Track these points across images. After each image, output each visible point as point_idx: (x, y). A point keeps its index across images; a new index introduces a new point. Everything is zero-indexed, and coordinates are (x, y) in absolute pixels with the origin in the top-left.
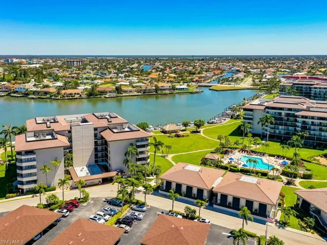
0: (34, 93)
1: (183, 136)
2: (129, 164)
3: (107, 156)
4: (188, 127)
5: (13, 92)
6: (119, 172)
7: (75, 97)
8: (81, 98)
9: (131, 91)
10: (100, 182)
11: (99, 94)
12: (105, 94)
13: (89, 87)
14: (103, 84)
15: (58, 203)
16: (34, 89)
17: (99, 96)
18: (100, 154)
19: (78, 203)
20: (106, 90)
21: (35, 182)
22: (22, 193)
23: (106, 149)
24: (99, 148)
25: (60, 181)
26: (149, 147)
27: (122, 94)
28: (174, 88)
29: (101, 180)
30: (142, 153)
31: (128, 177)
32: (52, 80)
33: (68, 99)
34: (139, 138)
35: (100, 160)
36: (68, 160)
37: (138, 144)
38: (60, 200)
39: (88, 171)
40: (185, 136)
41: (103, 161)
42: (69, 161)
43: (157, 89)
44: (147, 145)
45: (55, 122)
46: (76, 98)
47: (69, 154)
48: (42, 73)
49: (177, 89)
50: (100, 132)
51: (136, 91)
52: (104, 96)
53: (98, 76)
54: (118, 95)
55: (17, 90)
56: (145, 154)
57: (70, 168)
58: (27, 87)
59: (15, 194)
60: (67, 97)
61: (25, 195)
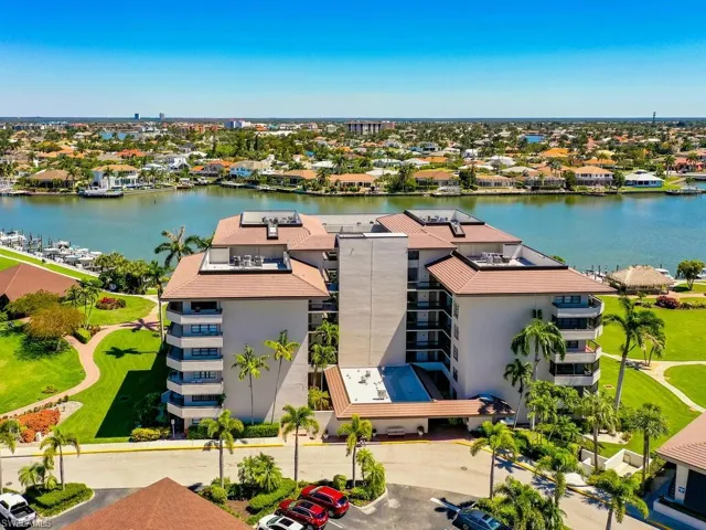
0: (269, 179)
1: (686, 306)
2: (527, 379)
3: (445, 343)
4: (696, 282)
5: (226, 177)
6: (488, 404)
7: (360, 192)
8: (373, 195)
9: (498, 184)
10: (421, 428)
11: (417, 188)
12: (432, 189)
13: (394, 173)
14: (427, 168)
15: (275, 489)
16: (271, 172)
17: (416, 192)
18: (422, 335)
19: (343, 500)
20: (436, 178)
21: (217, 400)
22: (180, 430)
23: (444, 323)
24: (423, 315)
25: (287, 414)
26: (600, 329)
27: (476, 189)
28: (619, 181)
29: (425, 423)
30: (574, 346)
31: (518, 425)
32: (312, 158)
33: (342, 196)
34: (563, 295)
35: (422, 353)
36: (324, 343)
37: (563, 314)
38: (285, 476)
39: (382, 387)
40: (693, 307)
41: (430, 358)
42: (324, 347)
43: (570, 181)
44: (595, 322)
45: (294, 224)
46: (363, 195)
47: (327, 326)
48: (292, 144)
49: (628, 183)
50: (427, 266)
51: (512, 184)
52: (429, 192)
53: (415, 153)
54: (465, 191)
55: (235, 172)
56: (583, 350)
57: (328, 368)
58: (255, 167)
59: (158, 432)
60: (342, 190)
61: (185, 438)
